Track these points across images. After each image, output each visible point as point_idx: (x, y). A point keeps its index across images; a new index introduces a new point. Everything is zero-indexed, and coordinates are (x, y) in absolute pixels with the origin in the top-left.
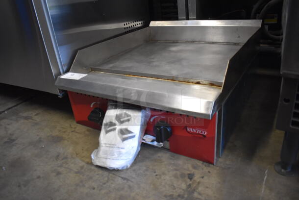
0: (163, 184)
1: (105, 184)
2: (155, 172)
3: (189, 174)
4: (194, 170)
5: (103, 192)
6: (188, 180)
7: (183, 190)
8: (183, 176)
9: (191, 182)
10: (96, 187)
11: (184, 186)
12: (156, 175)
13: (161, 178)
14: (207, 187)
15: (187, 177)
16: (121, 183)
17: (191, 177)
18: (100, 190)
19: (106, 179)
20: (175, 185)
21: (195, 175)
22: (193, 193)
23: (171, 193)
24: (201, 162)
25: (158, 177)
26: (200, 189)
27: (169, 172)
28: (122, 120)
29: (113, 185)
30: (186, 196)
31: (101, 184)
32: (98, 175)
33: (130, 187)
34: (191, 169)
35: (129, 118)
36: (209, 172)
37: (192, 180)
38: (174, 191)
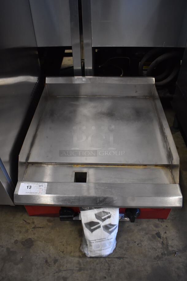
0: (147, 250)
1: (109, 269)
2: (135, 242)
3: (157, 234)
4: (157, 229)
5: (114, 276)
6: (159, 239)
7: (161, 248)
8: (154, 237)
9: (162, 240)
10: (105, 276)
11: (160, 245)
12: (138, 244)
13: (142, 245)
14: (173, 239)
15: (157, 237)
16: (120, 263)
17: (158, 235)
18: (111, 276)
19: (107, 265)
20: (154, 247)
21: (160, 233)
22: (168, 248)
23: (157, 255)
24: (157, 220)
25: (140, 245)
26: (170, 242)
27: (143, 238)
28: (103, 218)
29: (116, 268)
30: (166, 252)
31: (107, 271)
32: (97, 264)
33: (128, 263)
34: (155, 228)
35: (109, 215)
36: (166, 226)
37: (161, 237)
38: (157, 252)
